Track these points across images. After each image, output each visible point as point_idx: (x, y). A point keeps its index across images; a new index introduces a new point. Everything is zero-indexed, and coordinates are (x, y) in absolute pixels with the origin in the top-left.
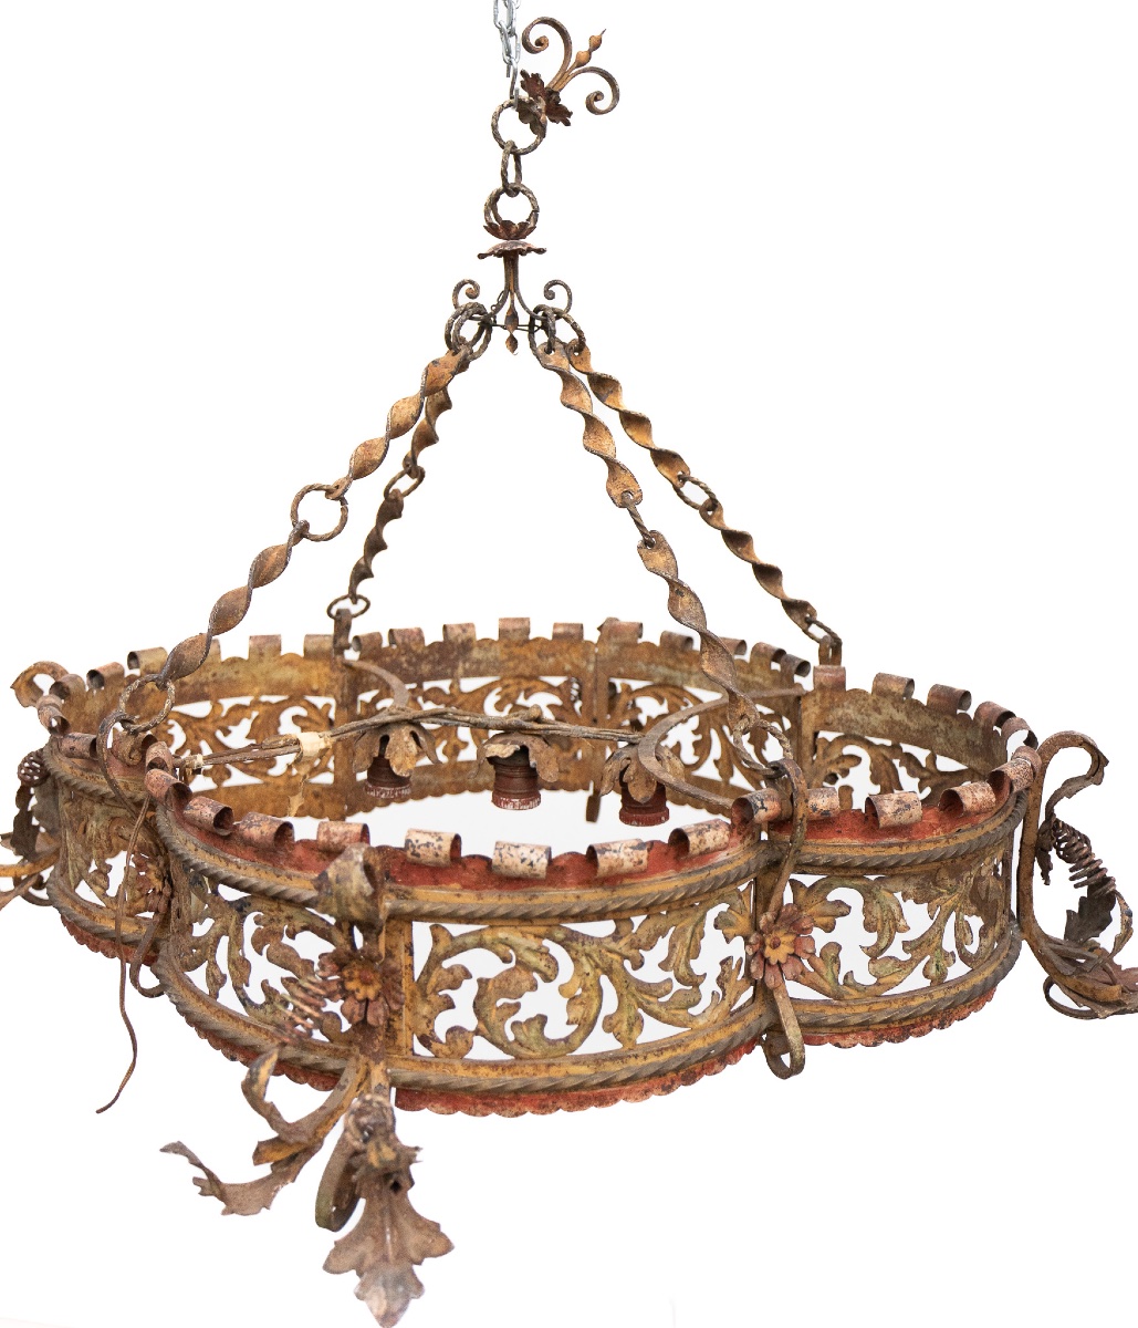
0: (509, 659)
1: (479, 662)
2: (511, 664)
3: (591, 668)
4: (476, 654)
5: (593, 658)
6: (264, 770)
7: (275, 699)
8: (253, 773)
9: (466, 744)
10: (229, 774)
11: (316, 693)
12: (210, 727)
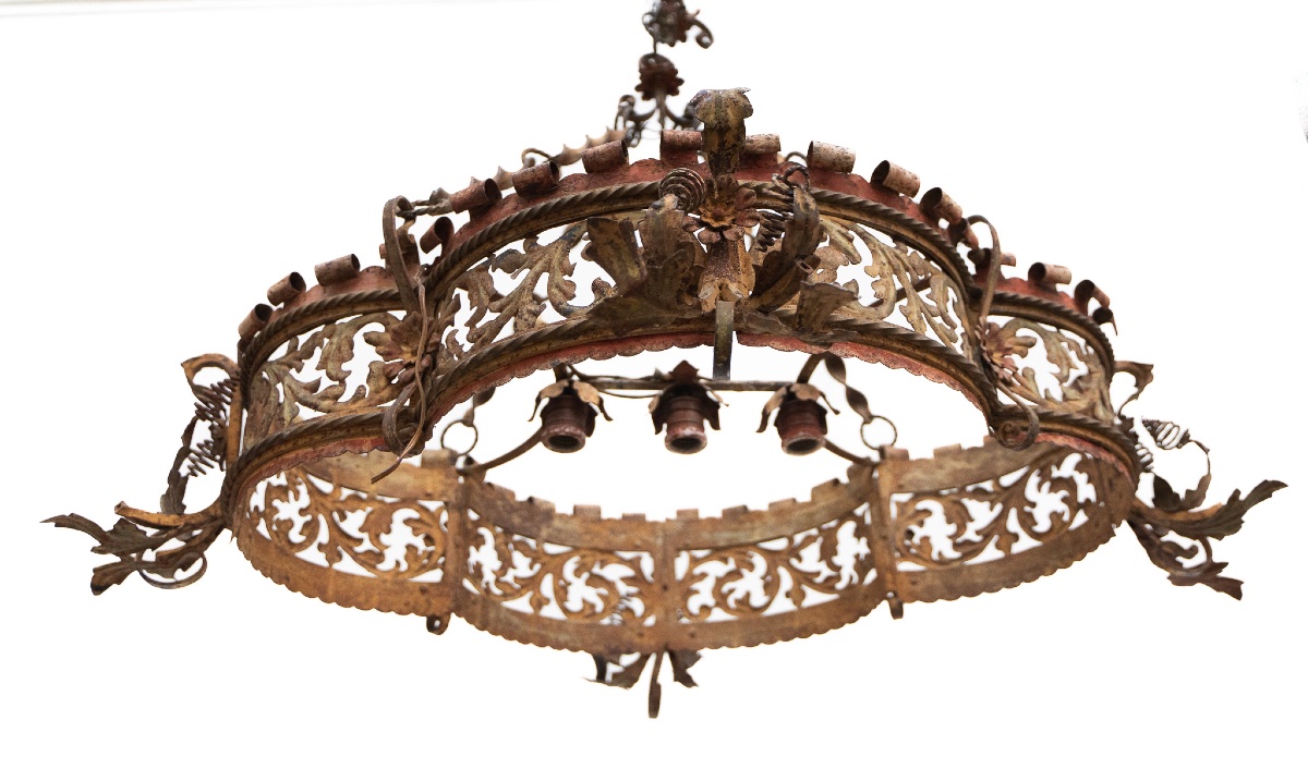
0: (587, 533)
1: (559, 531)
2: (588, 537)
3: (660, 542)
4: (557, 523)
5: (660, 534)
6: (373, 562)
7: (388, 500)
8: (363, 563)
9: (548, 601)
10: (340, 557)
11: (429, 497)
12: (329, 505)
